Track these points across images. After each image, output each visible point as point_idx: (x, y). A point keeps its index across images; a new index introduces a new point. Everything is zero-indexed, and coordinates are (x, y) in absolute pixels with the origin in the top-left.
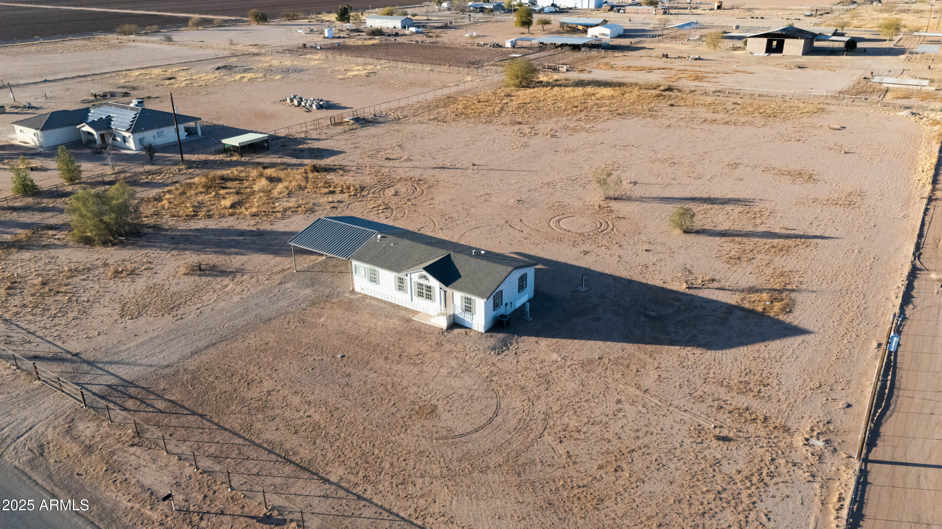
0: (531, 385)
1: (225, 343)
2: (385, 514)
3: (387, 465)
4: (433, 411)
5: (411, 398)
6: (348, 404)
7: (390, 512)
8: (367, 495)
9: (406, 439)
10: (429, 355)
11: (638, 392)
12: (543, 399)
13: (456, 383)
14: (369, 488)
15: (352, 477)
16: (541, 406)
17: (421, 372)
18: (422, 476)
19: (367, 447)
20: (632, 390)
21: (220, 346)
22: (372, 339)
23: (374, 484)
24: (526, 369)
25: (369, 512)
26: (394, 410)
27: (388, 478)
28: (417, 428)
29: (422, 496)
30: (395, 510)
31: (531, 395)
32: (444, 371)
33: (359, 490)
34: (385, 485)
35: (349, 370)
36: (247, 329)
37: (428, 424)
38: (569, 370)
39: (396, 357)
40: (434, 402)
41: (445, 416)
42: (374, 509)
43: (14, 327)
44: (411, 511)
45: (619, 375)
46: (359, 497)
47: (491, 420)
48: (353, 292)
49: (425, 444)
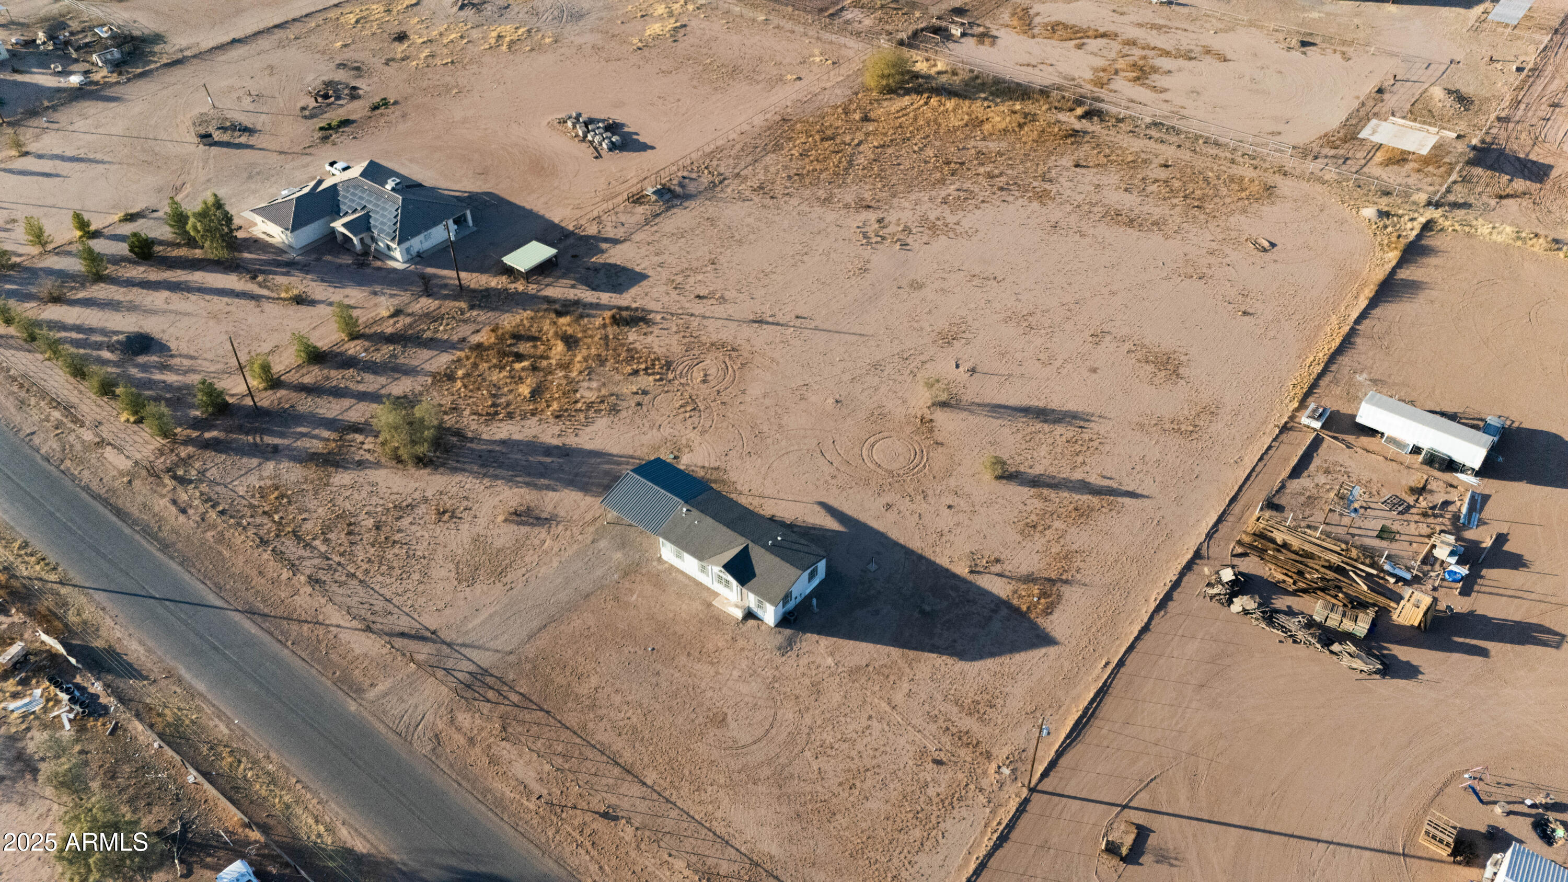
0: (804, 694)
1: (554, 624)
2: (685, 816)
3: (687, 772)
4: (723, 720)
5: (708, 703)
6: (658, 706)
7: (688, 814)
8: (673, 799)
9: (700, 748)
10: (724, 653)
11: (888, 709)
12: (811, 711)
13: (744, 688)
14: (674, 793)
15: (662, 781)
16: (808, 720)
17: (717, 673)
18: (711, 785)
19: (673, 754)
20: (884, 706)
21: (550, 629)
22: (677, 628)
23: (678, 789)
24: (804, 674)
25: (674, 813)
26: (693, 716)
27: (687, 784)
28: (710, 739)
29: (711, 802)
30: (692, 813)
31: (802, 706)
32: (736, 673)
33: (667, 794)
34: (685, 791)
35: (659, 667)
36: (571, 608)
37: (718, 732)
38: (838, 680)
39: (697, 654)
40: (725, 709)
41: (733, 725)
42: (677, 811)
43: (372, 592)
44: (702, 815)
45: (877, 688)
46: (668, 801)
47: (768, 731)
48: (660, 559)
49: (715, 754)
